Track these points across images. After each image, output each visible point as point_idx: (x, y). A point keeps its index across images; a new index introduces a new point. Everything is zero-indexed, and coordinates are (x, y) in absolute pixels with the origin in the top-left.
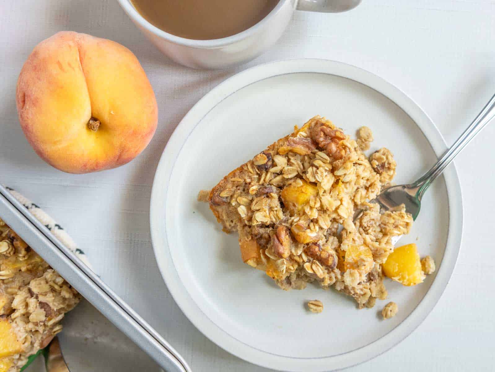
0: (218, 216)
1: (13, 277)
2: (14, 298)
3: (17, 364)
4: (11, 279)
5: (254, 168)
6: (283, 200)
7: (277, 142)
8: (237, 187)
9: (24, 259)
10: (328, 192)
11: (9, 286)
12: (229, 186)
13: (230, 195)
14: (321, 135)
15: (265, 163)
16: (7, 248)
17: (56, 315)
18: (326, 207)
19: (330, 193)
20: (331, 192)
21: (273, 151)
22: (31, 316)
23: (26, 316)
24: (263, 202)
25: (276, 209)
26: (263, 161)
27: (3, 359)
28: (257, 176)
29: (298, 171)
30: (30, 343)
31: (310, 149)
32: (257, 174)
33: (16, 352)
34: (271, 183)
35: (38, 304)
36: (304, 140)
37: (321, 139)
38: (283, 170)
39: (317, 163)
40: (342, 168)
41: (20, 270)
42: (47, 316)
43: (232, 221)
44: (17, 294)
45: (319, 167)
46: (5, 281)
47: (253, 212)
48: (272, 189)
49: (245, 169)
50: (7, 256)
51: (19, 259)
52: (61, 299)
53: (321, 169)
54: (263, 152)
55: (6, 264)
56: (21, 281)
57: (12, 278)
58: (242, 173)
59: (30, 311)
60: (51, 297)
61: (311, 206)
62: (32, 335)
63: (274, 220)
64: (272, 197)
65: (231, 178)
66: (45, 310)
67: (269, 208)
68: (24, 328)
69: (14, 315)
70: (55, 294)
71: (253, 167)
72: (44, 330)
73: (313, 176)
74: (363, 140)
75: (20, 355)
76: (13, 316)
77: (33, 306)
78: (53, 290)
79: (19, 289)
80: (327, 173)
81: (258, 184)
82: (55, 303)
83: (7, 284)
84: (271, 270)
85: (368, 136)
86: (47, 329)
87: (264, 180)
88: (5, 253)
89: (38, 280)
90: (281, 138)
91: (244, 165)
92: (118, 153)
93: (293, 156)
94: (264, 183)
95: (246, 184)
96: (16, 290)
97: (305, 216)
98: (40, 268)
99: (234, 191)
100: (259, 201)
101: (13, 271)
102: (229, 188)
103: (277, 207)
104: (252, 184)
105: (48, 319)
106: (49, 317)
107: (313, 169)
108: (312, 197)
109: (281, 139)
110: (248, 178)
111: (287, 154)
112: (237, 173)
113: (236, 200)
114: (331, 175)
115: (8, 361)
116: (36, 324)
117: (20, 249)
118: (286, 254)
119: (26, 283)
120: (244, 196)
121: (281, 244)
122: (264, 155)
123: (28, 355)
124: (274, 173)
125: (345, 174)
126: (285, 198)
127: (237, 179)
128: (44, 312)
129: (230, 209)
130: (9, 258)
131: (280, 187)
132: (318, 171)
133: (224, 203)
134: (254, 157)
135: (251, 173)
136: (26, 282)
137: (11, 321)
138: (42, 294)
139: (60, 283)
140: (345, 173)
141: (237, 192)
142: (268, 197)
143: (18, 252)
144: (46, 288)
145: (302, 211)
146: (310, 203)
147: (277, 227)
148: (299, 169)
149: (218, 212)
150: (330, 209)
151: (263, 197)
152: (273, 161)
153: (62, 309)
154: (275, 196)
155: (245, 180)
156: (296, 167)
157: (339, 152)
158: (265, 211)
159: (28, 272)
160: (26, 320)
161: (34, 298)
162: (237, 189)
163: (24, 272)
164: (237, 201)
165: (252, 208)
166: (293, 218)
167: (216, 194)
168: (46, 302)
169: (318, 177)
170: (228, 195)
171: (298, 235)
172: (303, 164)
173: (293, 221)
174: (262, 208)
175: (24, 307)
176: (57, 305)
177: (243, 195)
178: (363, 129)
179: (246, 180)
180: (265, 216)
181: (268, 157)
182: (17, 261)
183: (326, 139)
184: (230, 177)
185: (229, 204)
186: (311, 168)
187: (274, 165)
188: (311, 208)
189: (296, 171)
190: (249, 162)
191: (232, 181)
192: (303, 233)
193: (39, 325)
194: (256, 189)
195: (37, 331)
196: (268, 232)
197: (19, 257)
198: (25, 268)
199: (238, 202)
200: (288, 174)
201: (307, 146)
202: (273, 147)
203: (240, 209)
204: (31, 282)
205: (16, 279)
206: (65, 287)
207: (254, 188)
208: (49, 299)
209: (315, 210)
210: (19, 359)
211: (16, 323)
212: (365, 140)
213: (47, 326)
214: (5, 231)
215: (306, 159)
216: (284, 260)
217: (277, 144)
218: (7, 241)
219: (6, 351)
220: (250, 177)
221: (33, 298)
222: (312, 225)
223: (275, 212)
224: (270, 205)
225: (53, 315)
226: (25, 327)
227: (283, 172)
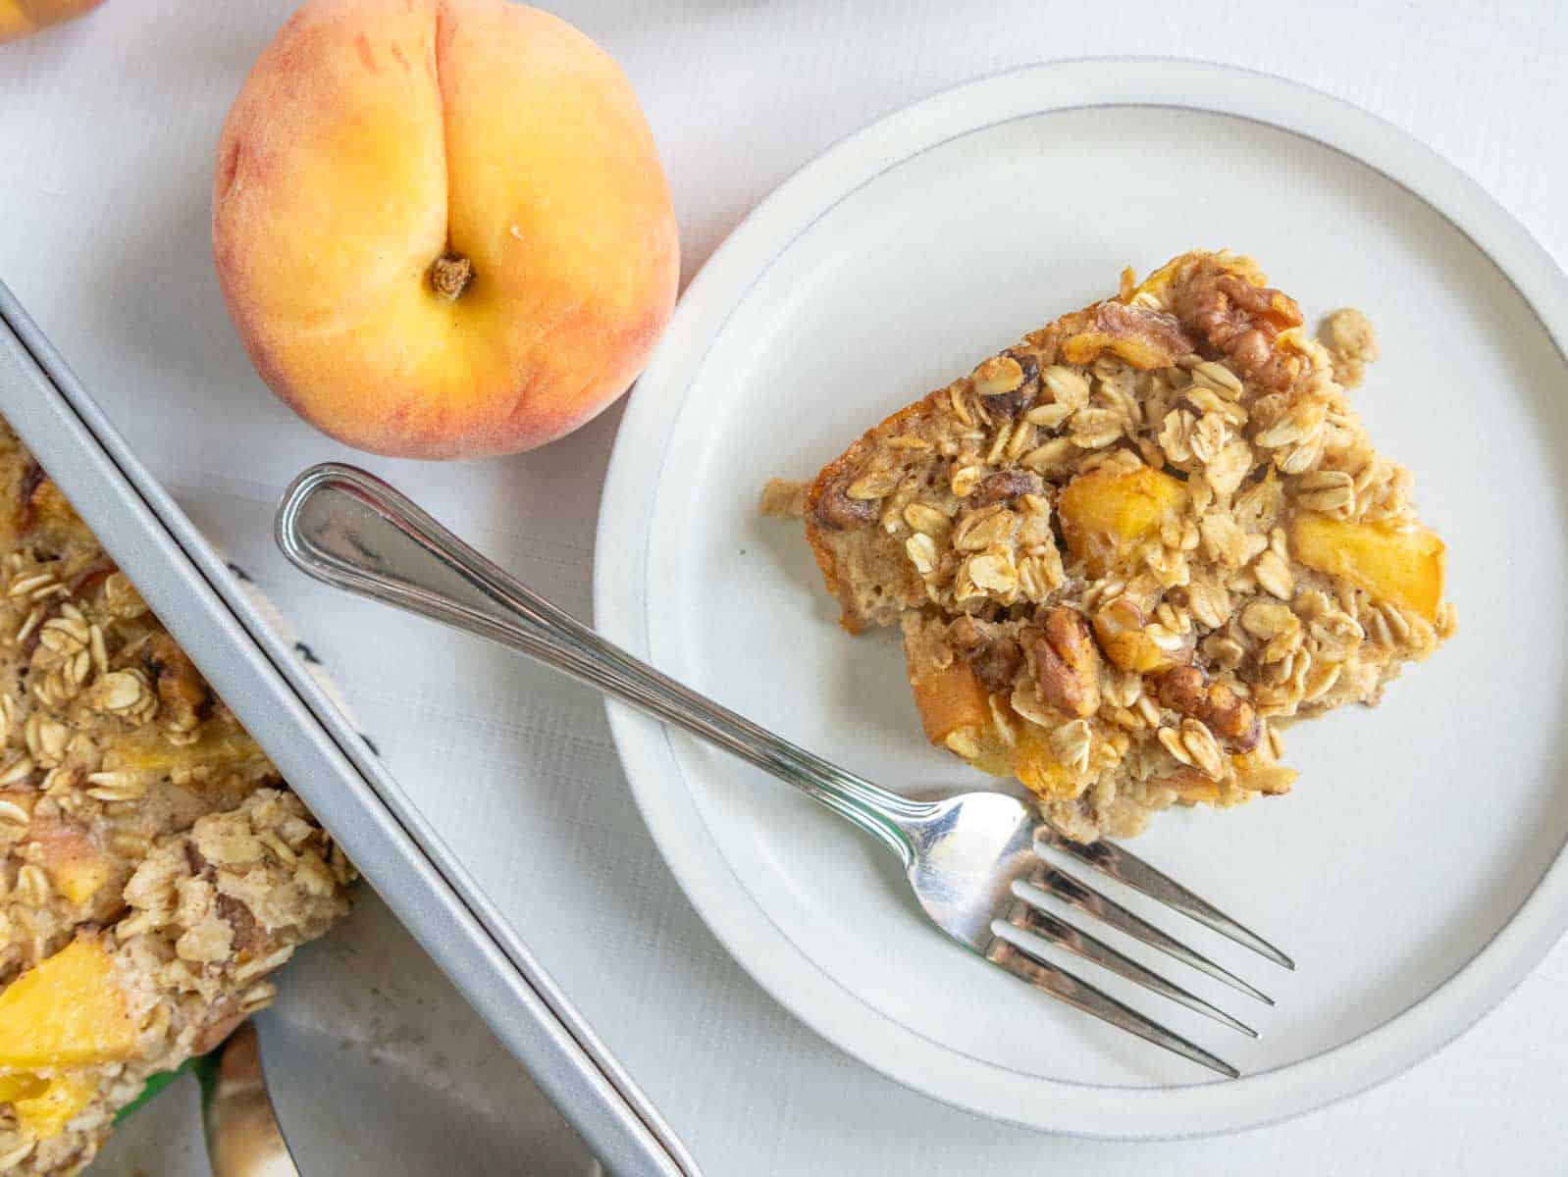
0: (828, 568)
1: (139, 797)
2: (132, 871)
3: (108, 1094)
4: (131, 805)
5: (974, 407)
6: (1065, 522)
7: (1056, 322)
8: (907, 468)
9: (185, 742)
10: (1225, 502)
11: (122, 825)
12: (882, 462)
13: (881, 493)
14: (1220, 301)
15: (1015, 389)
16: (136, 696)
17: (268, 947)
18: (1218, 552)
19: (1233, 506)
20: (1238, 504)
21: (1044, 352)
22: (185, 938)
23: (163, 936)
24: (996, 524)
25: (1041, 550)
26: (1007, 381)
27: (68, 1071)
28: (982, 436)
29: (1123, 428)
30: (164, 1030)
31: (1177, 351)
32: (984, 427)
33: (116, 1055)
34: (1025, 462)
35: (213, 902)
36: (1155, 318)
37: (1218, 318)
38: (1074, 419)
39: (1199, 396)
40: (1286, 422)
41: (167, 779)
42: (238, 947)
43: (878, 590)
44: (144, 859)
45: (1206, 412)
46: (112, 809)
47: (959, 557)
48: (1029, 485)
49: (942, 406)
50: (129, 724)
51: (167, 741)
52: (294, 895)
53: (1211, 418)
54: (1010, 351)
55: (123, 750)
56: (164, 816)
57: (137, 801)
58: (929, 420)
59: (183, 919)
60: (261, 884)
61: (1168, 542)
62: (174, 1005)
63: (1031, 589)
64: (1029, 507)
65: (890, 437)
66: (232, 926)
67: (1017, 546)
68: (152, 975)
69: (128, 925)
70: (273, 875)
71: (968, 404)
72: (218, 991)
73: (1180, 443)
74: (1343, 353)
75: (125, 1068)
76: (124, 929)
77: (198, 905)
78: (270, 861)
79: (155, 840)
80: (1230, 435)
81: (981, 461)
82: (270, 906)
83: (115, 817)
84: (1033, 766)
85: (1360, 340)
86: (230, 990)
87: (1005, 451)
88: (125, 713)
89: (224, 821)
90: (1073, 312)
91: (938, 394)
92: (518, 386)
93: (1110, 375)
94: (1001, 461)
95: (940, 458)
96: (145, 844)
97: (1144, 579)
98: (235, 781)
99: (898, 484)
100: (981, 519)
101: (143, 779)
102: (882, 472)
103: (1044, 544)
104: (964, 459)
105: (239, 958)
106: (244, 950)
107: (1182, 417)
108: (1169, 516)
109: (1070, 316)
110: (951, 438)
111: (1092, 364)
112: (913, 420)
113: (902, 516)
114: (1243, 444)
115: (83, 1082)
116: (196, 969)
117: (176, 706)
118: (1088, 704)
119: (178, 826)
120: (929, 504)
121: (1070, 668)
122: (1013, 362)
123: (148, 1071)
124: (1038, 427)
125: (1294, 445)
126: (1072, 518)
127: (909, 441)
128: (231, 933)
129: (878, 545)
130: (138, 733)
131: (1056, 481)
132: (1200, 424)
133: (859, 523)
134: (977, 369)
135: (961, 421)
136: (182, 820)
137: (113, 946)
138: (229, 869)
139: (296, 840)
140: (1293, 439)
141: (908, 487)
142: (1013, 508)
143: (168, 717)
144: (248, 849)
145: (1134, 560)
146: (1164, 535)
147: (1047, 615)
148: (1128, 421)
149: (831, 553)
150: (1232, 561)
151: (998, 507)
152: (1042, 385)
153: (291, 929)
154: (1041, 504)
155: (938, 445)
156: (1120, 412)
157: (1279, 365)
158: (1004, 554)
159: (192, 789)
160: (164, 949)
161: (203, 879)
162: (907, 474)
163: (179, 786)
164: (904, 520)
165: (955, 544)
166: (1100, 583)
167: (835, 488)
168: (240, 897)
169: (1201, 445)
170: (876, 492)
171: (1120, 641)
172: (1143, 406)
173: (1100, 594)
174: (994, 544)
175: (164, 905)
176: (277, 912)
177: (926, 500)
178: (1344, 317)
179: (942, 447)
180: (1003, 572)
181: (1026, 370)
182: (161, 745)
183: (1232, 317)
184: (884, 434)
185: (877, 525)
186: (1175, 414)
187: (1044, 398)
188: (1167, 550)
189: (1119, 425)
190: (959, 383)
191: (891, 448)
192: (1139, 634)
193: (205, 974)
194: (976, 478)
195: (193, 993)
196: (1015, 634)
197: (172, 732)
198: (186, 773)
199: (906, 523)
200: (1087, 435)
201: (1164, 337)
202: (1042, 339)
203: (914, 545)
204: (197, 824)
205: (147, 807)
206: (310, 856)
207: (969, 474)
208: (251, 887)
209: (1180, 558)
210: (119, 1079)
211: (129, 953)
212: (1350, 354)
213: (232, 981)
214: (135, 639)
215: (1154, 388)
216: (1082, 724)
217: (1056, 328)
218: (138, 672)
219: (83, 1046)
220: (957, 439)
221: (198, 877)
222: (1165, 611)
223: (1037, 562)
224: (1020, 535)
225: (259, 947)
226: (158, 974)
227: (1071, 427)
